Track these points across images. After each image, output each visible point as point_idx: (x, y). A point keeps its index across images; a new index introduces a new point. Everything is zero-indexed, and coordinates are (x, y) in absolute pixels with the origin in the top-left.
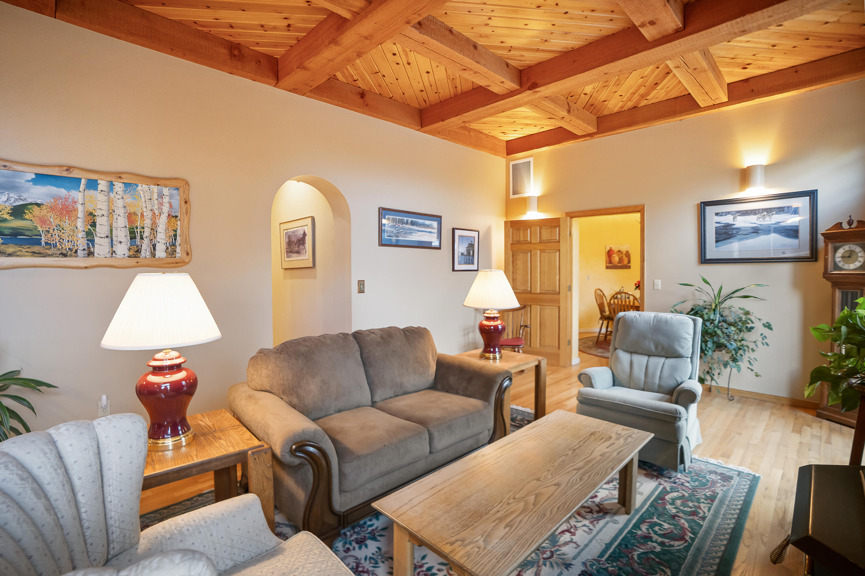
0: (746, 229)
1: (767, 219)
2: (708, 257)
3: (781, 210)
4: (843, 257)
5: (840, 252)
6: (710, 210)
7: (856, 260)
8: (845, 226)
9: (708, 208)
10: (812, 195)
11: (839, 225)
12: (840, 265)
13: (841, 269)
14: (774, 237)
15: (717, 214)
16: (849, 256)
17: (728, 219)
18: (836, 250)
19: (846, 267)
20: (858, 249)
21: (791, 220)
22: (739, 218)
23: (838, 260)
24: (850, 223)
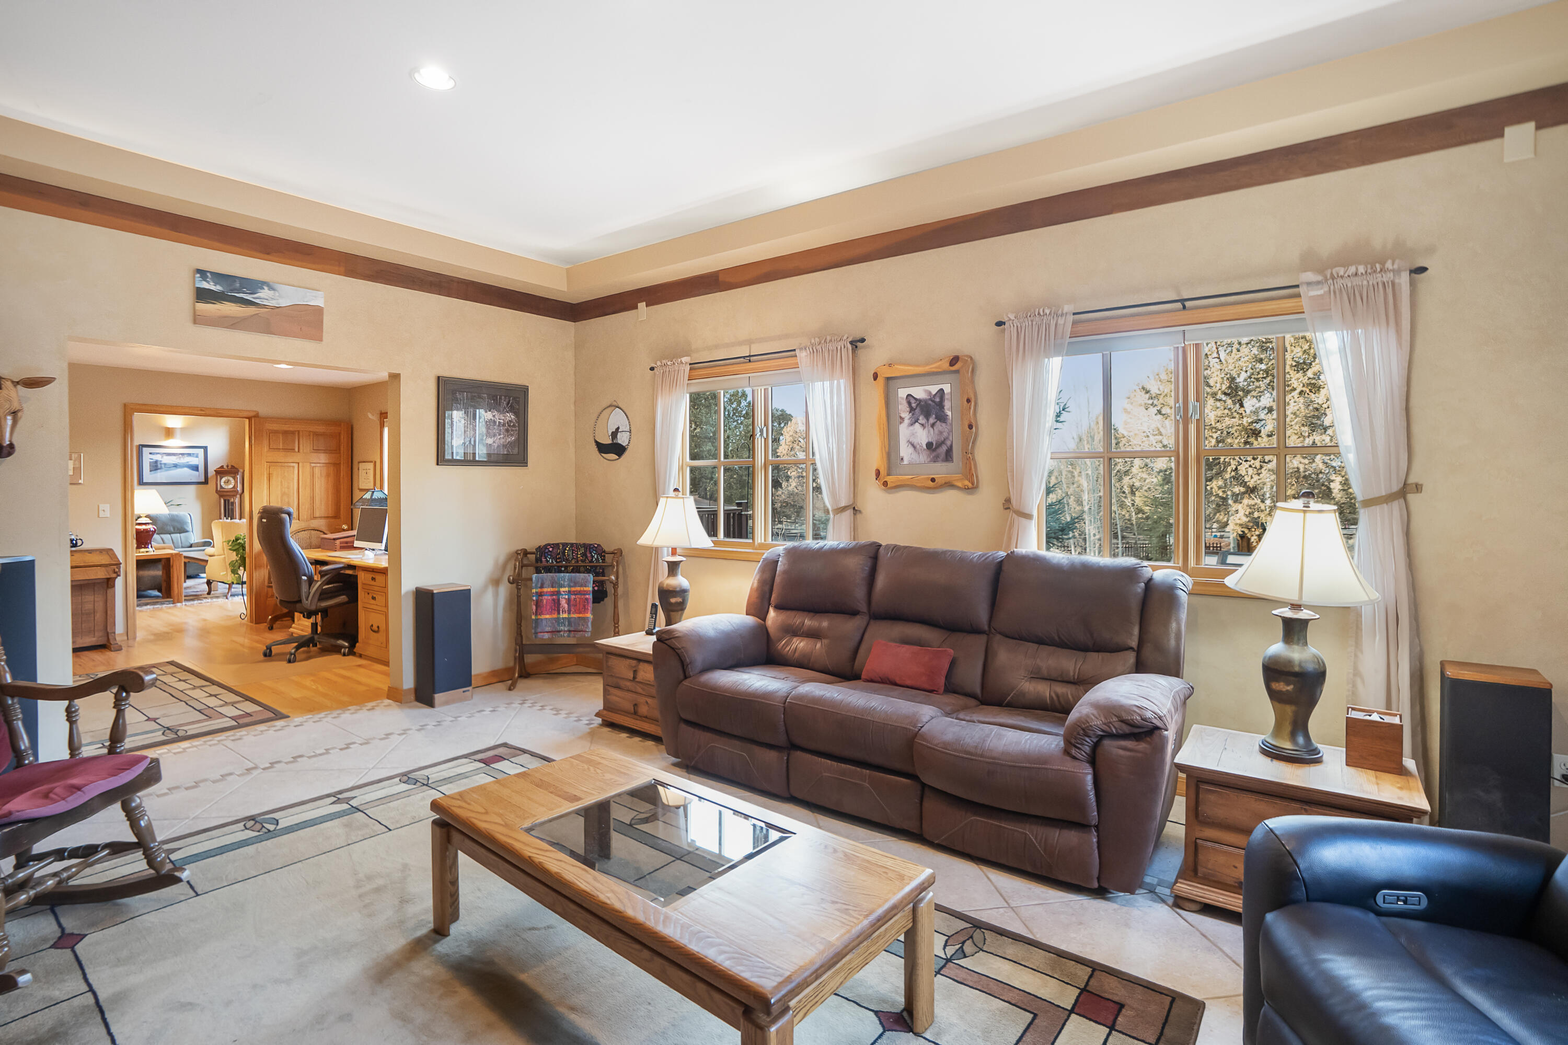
0: (169, 464)
1: (182, 459)
2: (144, 481)
3: (189, 455)
4: (225, 482)
5: (223, 480)
6: (146, 451)
7: (231, 484)
8: (225, 467)
9: (145, 449)
10: (205, 448)
11: (222, 467)
12: (224, 486)
13: (224, 488)
14: (186, 469)
15: (150, 453)
16: (227, 482)
17: (158, 457)
18: (221, 479)
19: (226, 487)
20: (231, 479)
21: (194, 461)
22: (165, 457)
23: (222, 484)
24: (227, 466)
